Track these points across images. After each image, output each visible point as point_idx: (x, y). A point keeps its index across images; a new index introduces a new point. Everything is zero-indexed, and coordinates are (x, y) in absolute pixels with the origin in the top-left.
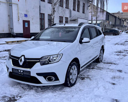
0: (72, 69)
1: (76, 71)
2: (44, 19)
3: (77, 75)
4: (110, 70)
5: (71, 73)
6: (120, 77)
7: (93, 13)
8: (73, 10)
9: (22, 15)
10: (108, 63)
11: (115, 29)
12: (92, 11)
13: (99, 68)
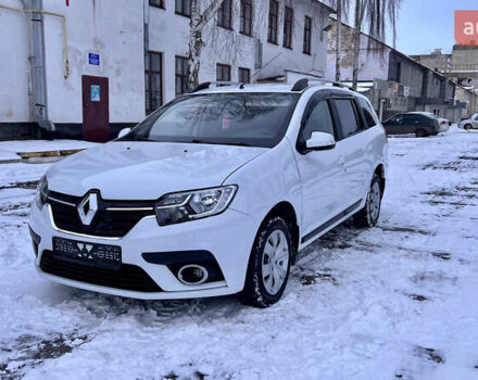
0: (271, 243)
1: (284, 250)
2: (160, 73)
3: (289, 267)
4: (406, 252)
5: (267, 256)
6: (441, 277)
7: (342, 55)
8: (270, 41)
9: (79, 57)
10: (397, 229)
11: (423, 113)
12: (337, 45)
13: (368, 247)
